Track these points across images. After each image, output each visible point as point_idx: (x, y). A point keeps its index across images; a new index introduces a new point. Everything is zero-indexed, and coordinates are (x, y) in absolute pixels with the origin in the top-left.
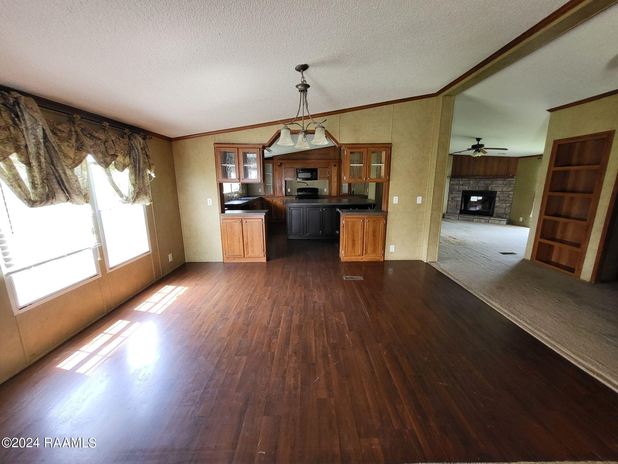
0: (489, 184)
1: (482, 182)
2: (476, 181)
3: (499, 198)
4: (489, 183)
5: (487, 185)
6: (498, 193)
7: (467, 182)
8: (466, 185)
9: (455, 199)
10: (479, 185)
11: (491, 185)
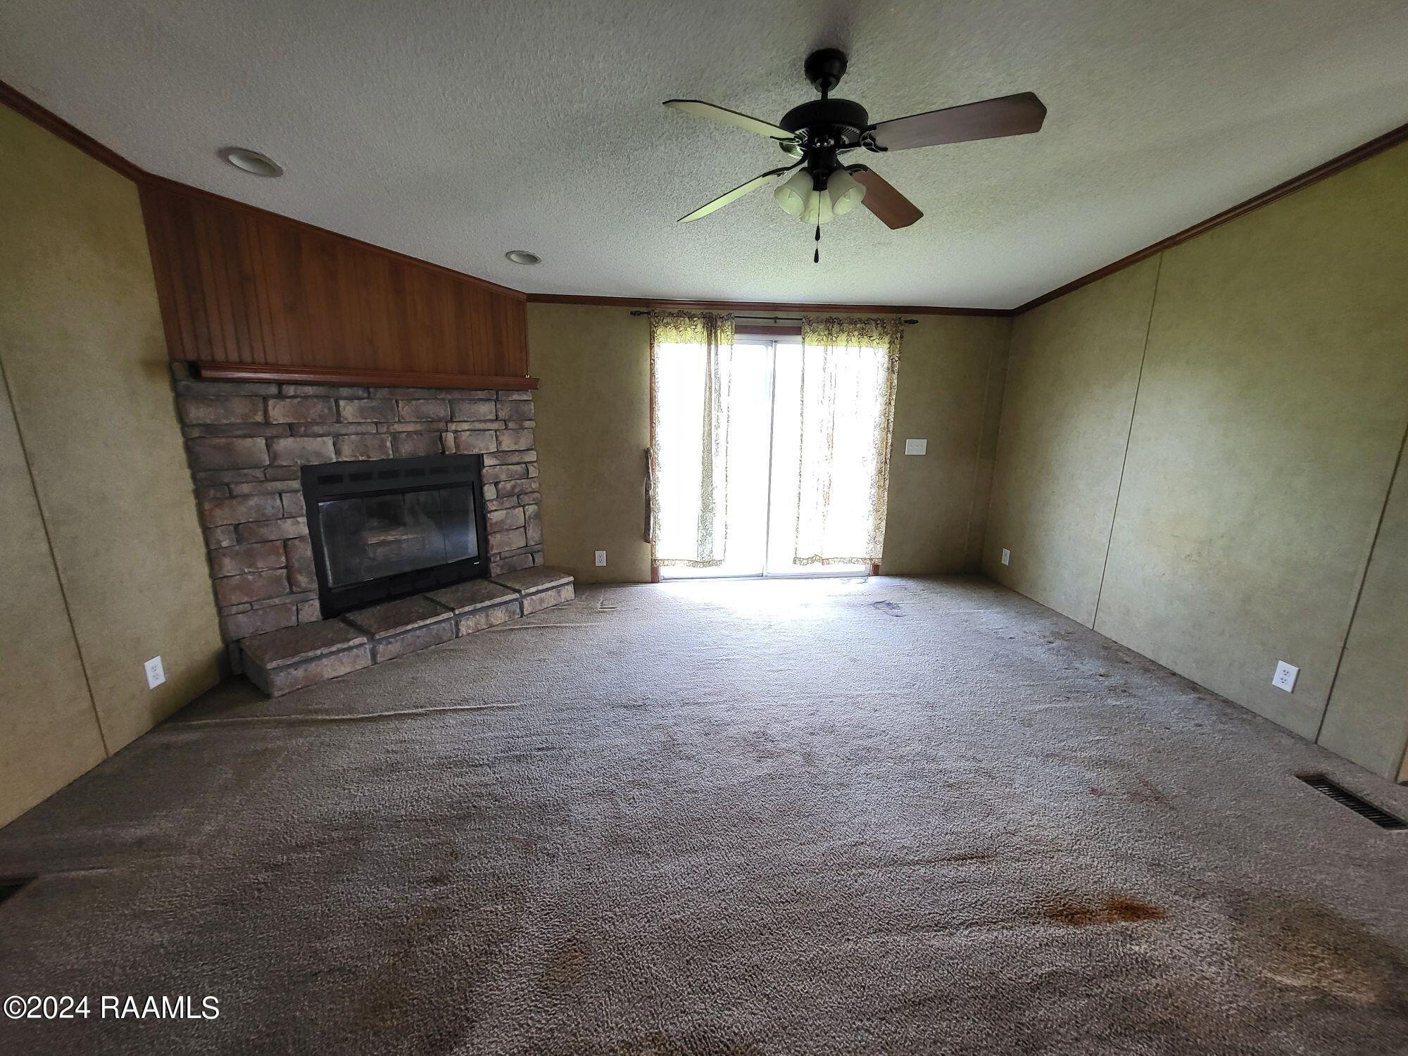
0: (440, 420)
1: (405, 409)
2: (374, 404)
3: (496, 484)
4: (442, 413)
5: (435, 426)
6: (488, 461)
7: (317, 409)
8: (316, 429)
9: (263, 531)
10: (398, 427)
11: (453, 427)
